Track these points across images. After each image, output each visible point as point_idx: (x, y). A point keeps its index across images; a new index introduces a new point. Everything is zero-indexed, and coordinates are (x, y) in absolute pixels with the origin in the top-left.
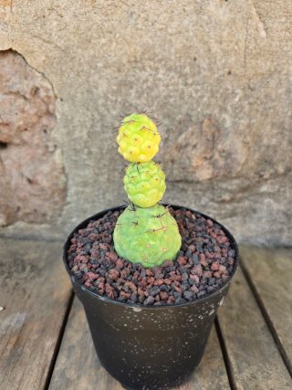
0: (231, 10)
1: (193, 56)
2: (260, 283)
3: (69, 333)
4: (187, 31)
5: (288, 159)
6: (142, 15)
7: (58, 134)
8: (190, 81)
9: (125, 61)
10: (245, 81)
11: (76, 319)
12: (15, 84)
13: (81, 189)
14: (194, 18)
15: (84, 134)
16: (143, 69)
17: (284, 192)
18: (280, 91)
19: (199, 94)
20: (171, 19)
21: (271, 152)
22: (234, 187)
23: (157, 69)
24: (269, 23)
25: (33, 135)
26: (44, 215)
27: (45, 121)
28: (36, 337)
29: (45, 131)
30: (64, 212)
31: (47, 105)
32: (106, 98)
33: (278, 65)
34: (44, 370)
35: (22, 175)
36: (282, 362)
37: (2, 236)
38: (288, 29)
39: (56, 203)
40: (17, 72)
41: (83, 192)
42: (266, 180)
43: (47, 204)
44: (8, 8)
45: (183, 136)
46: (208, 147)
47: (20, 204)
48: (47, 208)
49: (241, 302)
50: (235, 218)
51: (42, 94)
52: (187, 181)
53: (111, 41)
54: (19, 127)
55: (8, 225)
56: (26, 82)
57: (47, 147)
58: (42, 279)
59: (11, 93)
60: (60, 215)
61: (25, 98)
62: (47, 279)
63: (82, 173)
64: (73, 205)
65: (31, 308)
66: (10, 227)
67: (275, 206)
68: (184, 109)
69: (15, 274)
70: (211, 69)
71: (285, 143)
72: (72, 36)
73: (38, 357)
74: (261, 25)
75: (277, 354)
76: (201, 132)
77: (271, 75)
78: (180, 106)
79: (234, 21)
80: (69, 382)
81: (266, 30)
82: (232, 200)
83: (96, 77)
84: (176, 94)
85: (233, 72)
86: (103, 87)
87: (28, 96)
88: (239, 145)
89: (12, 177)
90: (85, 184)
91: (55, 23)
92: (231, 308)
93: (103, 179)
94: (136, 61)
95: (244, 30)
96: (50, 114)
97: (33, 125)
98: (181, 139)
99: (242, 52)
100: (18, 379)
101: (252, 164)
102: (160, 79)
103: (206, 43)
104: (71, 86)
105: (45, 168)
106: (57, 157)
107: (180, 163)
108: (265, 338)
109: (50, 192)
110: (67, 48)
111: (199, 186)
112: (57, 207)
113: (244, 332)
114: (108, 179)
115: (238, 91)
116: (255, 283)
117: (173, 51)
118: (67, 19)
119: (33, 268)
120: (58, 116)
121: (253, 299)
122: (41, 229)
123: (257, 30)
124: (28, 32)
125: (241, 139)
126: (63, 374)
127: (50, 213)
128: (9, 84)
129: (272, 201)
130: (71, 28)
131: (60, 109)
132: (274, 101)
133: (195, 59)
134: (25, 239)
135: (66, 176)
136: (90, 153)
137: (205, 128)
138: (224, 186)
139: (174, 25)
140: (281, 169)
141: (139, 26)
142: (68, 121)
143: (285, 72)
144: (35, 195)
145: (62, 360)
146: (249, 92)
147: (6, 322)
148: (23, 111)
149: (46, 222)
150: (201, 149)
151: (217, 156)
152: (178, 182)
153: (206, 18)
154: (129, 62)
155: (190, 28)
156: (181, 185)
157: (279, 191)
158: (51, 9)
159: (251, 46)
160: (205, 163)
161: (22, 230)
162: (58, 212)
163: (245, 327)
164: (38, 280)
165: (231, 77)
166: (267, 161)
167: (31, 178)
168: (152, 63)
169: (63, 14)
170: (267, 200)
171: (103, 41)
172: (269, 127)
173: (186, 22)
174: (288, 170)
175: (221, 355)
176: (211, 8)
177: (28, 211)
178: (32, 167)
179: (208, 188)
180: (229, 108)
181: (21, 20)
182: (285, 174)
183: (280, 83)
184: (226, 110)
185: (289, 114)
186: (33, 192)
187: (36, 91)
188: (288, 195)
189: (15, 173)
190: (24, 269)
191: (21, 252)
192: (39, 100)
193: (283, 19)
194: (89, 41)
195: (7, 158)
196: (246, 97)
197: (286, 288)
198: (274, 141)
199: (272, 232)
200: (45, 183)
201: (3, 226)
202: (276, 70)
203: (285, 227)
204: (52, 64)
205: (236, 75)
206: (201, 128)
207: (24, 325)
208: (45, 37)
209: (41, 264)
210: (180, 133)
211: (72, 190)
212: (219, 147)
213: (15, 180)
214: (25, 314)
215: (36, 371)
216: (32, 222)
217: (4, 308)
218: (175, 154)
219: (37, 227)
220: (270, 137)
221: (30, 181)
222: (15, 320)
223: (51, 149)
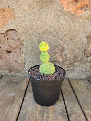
0: (66, 21)
1: (57, 31)
2: (74, 87)
3: (26, 97)
4: (56, 26)
5: (81, 56)
6: (45, 22)
7: (24, 50)
8: (56, 37)
9: (41, 32)
10: (70, 37)
11: (28, 94)
12: (14, 37)
13: (29, 63)
14: (57, 23)
15: (30, 49)
16: (45, 34)
17: (81, 65)
18: (78, 40)
19: (59, 40)
20: (52, 23)
21: (77, 54)
22: (68, 63)
23: (48, 34)
24: (75, 24)
25: (17, 50)
26: (19, 70)
27: (21, 46)
28: (18, 98)
29: (21, 49)
30: (24, 69)
31: (22, 42)
32: (36, 41)
33: (78, 34)
34: (20, 105)
35: (14, 60)
36: (79, 104)
37: (8, 76)
38: (79, 25)
39: (22, 67)
40: (14, 34)
41: (29, 64)
42: (76, 62)
43: (20, 67)
44: (13, 20)
45: (55, 50)
46: (61, 53)
47: (13, 67)
48: (20, 68)
49: (69, 92)
50: (69, 72)
51: (21, 40)
52: (56, 62)
53: (38, 28)
54: (14, 48)
55: (9, 73)
56: (17, 37)
57: (21, 53)
58: (19, 85)
59: (13, 39)
60: (23, 70)
61: (16, 41)
62: (20, 86)
63: (29, 59)
64: (26, 68)
65: (16, 92)
66: (10, 73)
67: (79, 69)
68: (55, 44)
69: (12, 84)
70: (61, 35)
71: (80, 52)
72: (28, 27)
73: (18, 102)
74: (73, 25)
75: (78, 103)
76: (59, 49)
77: (76, 36)
78: (54, 43)
79: (66, 24)
80: (26, 108)
81: (74, 26)
82: (67, 67)
83: (34, 36)
84: (53, 40)
85: (66, 35)
86: (35, 38)
87: (17, 40)
88: (68, 53)
89: (11, 60)
90: (30, 62)
91: (24, 24)
92: (67, 93)
93: (35, 61)
94: (43, 33)
95: (69, 26)
96: (22, 45)
97: (18, 47)
98: (54, 51)
99: (69, 31)
100: (13, 107)
101: (72, 57)
102: (49, 37)
103: (60, 29)
104: (28, 38)
105: (20, 58)
106: (23, 55)
107: (54, 57)
108: (75, 99)
109: (21, 64)
110: (27, 29)
111: (59, 63)
112: (22, 68)
113: (70, 98)
114: (36, 61)
115: (68, 40)
116: (73, 87)
117: (52, 30)
118: (27, 23)
119: (16, 83)
120: (24, 45)
121: (72, 91)
122: (18, 74)
123: (72, 25)
124: (18, 25)
125: (69, 51)
126: (24, 106)
127: (20, 70)
128: (12, 37)
129: (78, 67)
130: (28, 25)
131: (25, 43)
132: (77, 42)
133: (57, 32)
134: (13, 76)
135: (25, 60)
136: (32, 54)
137: (60, 48)
138: (65, 63)
139: (53, 24)
140: (80, 59)
141: (44, 25)
142: (26, 46)
143: (79, 35)
144: (17, 65)
145: (24, 103)
146: (71, 40)
147: (10, 95)
148: (15, 44)
149: (19, 72)
150: (59, 53)
151: (63, 55)
152: (54, 62)
153: (60, 23)
154: (42, 33)
155: (56, 25)
156: (54, 63)
157: (80, 65)
158: (24, 21)
159: (71, 29)
160: (60, 57)
161: (13, 74)
162: (23, 69)
163: (70, 97)
164: (17, 86)
165: (66, 36)
166: (76, 57)
167: (16, 60)
168: (47, 33)
169: (27, 21)
170: (77, 67)
171: (36, 28)
172: (76, 48)
173: (55, 24)
174: (82, 59)
175: (64, 103)
176: (61, 21)
177: (15, 69)
178: (17, 58)
179: (61, 64)
180: (66, 43)
181: (16, 23)
182: (81, 60)
183: (78, 38)
184: (65, 44)
185: (81, 45)
186: (16, 64)
187: (19, 39)
188: (82, 66)
189: (12, 59)
190: (14, 83)
191: (13, 79)
192: (19, 41)
193: (78, 23)
194: (33, 28)
195: (10, 55)
196: (70, 41)
197: (81, 89)
198: (77, 52)
199: (78, 76)
200: (20, 62)
201: (8, 73)
202: (77, 35)
203: (82, 74)
204: (23, 33)
205: (67, 36)
206: (59, 48)
207: (14, 96)
208: (22, 27)
209: (18, 82)
210: (54, 50)
211: (27, 64)
212: (64, 53)
213: (12, 61)
214: (14, 93)
215: (18, 105)
216: (15, 72)
217: (9, 92)
218: (53, 54)
219: (17, 73)
220: (76, 51)
221: (16, 61)
222: (12, 95)
223: (22, 53)
